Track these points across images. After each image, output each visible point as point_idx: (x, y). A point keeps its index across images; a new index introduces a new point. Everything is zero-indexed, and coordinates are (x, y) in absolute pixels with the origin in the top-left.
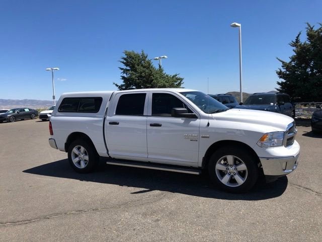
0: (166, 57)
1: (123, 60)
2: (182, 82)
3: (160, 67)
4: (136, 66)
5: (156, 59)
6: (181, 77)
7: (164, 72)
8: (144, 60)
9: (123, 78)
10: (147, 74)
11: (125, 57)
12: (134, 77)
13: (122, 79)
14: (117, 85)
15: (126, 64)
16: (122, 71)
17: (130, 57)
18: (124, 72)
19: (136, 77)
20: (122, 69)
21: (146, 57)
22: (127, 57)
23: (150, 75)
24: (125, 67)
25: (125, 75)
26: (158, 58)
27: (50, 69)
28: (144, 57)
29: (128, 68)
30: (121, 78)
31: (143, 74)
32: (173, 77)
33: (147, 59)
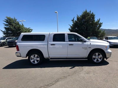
0: (25, 21)
1: (5, 20)
2: (32, 31)
3: (23, 24)
4: (12, 23)
6: (32, 29)
7: (24, 26)
11: (7, 19)
12: (11, 28)
14: (2, 31)
17: (9, 19)
18: (5, 26)
20: (5, 24)
21: (16, 20)
23: (19, 27)
24: (6, 23)
26: (21, 21)
29: (8, 24)
30: (4, 28)
31: (16, 27)
32: (28, 29)
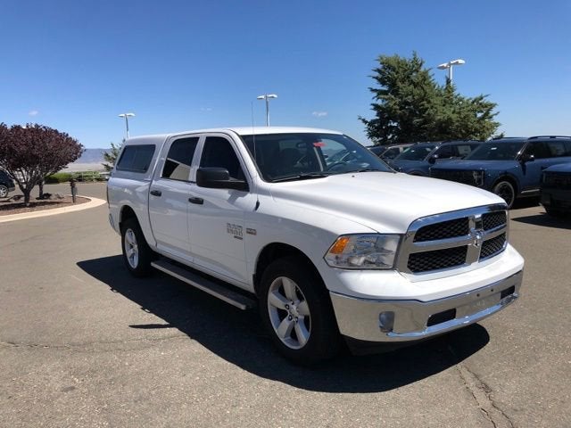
0: (460, 61)
1: (377, 74)
2: (491, 113)
3: (448, 81)
4: (400, 84)
5: (443, 68)
6: (492, 102)
7: (456, 93)
8: (417, 71)
9: (376, 107)
10: (416, 97)
11: (380, 67)
12: (391, 104)
13: (375, 109)
14: (365, 121)
15: (382, 81)
16: (375, 94)
17: (389, 67)
18: (378, 97)
19: (395, 104)
20: (373, 90)
21: (421, 64)
22: (384, 68)
23: (422, 99)
24: (379, 87)
25: (379, 102)
26: (445, 65)
27: (263, 97)
28: (417, 65)
29: (385, 88)
30: (372, 107)
31: (409, 99)
32: (473, 102)
33: (422, 70)
